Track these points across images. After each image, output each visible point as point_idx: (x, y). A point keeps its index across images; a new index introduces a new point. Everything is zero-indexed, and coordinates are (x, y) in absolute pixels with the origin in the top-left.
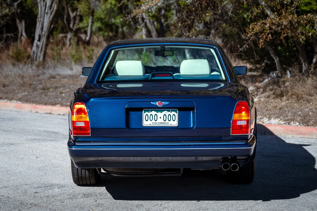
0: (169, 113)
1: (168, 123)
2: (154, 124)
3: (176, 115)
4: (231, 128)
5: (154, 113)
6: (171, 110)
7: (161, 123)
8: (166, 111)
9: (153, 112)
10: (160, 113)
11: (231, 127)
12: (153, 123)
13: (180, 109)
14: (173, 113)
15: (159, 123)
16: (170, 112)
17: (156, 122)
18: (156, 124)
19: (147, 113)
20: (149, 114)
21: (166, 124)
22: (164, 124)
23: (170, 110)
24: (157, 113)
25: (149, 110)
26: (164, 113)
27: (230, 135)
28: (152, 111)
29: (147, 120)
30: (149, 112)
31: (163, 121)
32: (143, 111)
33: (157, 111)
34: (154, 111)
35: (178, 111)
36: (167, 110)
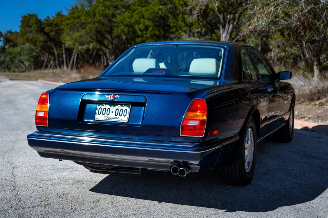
0: (122, 108)
1: (118, 118)
2: (106, 119)
3: (128, 110)
4: (181, 128)
6: (125, 105)
7: (112, 118)
9: (107, 105)
10: (113, 107)
11: (181, 126)
12: (105, 117)
13: (133, 104)
14: (126, 108)
15: (110, 118)
16: (123, 106)
17: (108, 116)
18: (107, 119)
19: (101, 106)
20: (103, 107)
21: (117, 119)
22: (115, 119)
25: (103, 103)
26: (117, 107)
27: (180, 136)
29: (99, 113)
30: (103, 105)
32: (98, 104)
33: (111, 105)
35: (130, 106)
36: (120, 105)
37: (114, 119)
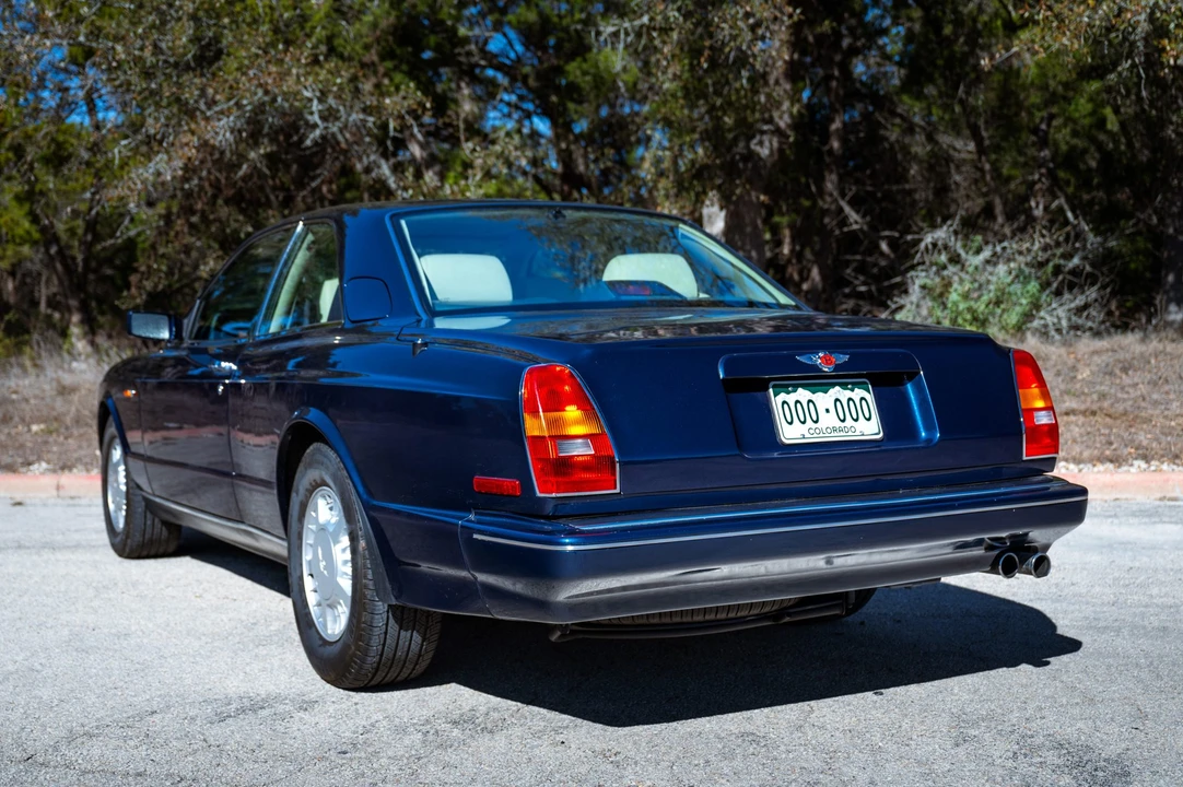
0: (848, 393)
1: (853, 429)
2: (815, 435)
3: (870, 397)
5: (803, 394)
6: (853, 384)
7: (834, 429)
8: (837, 388)
9: (801, 390)
10: (821, 394)
11: (1023, 430)
12: (812, 431)
13: (876, 380)
14: (858, 393)
15: (829, 431)
16: (849, 389)
17: (817, 426)
18: (821, 435)
19: (782, 396)
20: (791, 398)
21: (850, 433)
22: (845, 434)
23: (848, 384)
24: (814, 393)
25: (788, 386)
26: (834, 392)
28: (795, 387)
29: (789, 420)
30: (788, 393)
31: (839, 424)
32: (771, 390)
33: (813, 388)
34: (804, 386)
35: (870, 386)
36: (841, 385)
37: (836, 434)
